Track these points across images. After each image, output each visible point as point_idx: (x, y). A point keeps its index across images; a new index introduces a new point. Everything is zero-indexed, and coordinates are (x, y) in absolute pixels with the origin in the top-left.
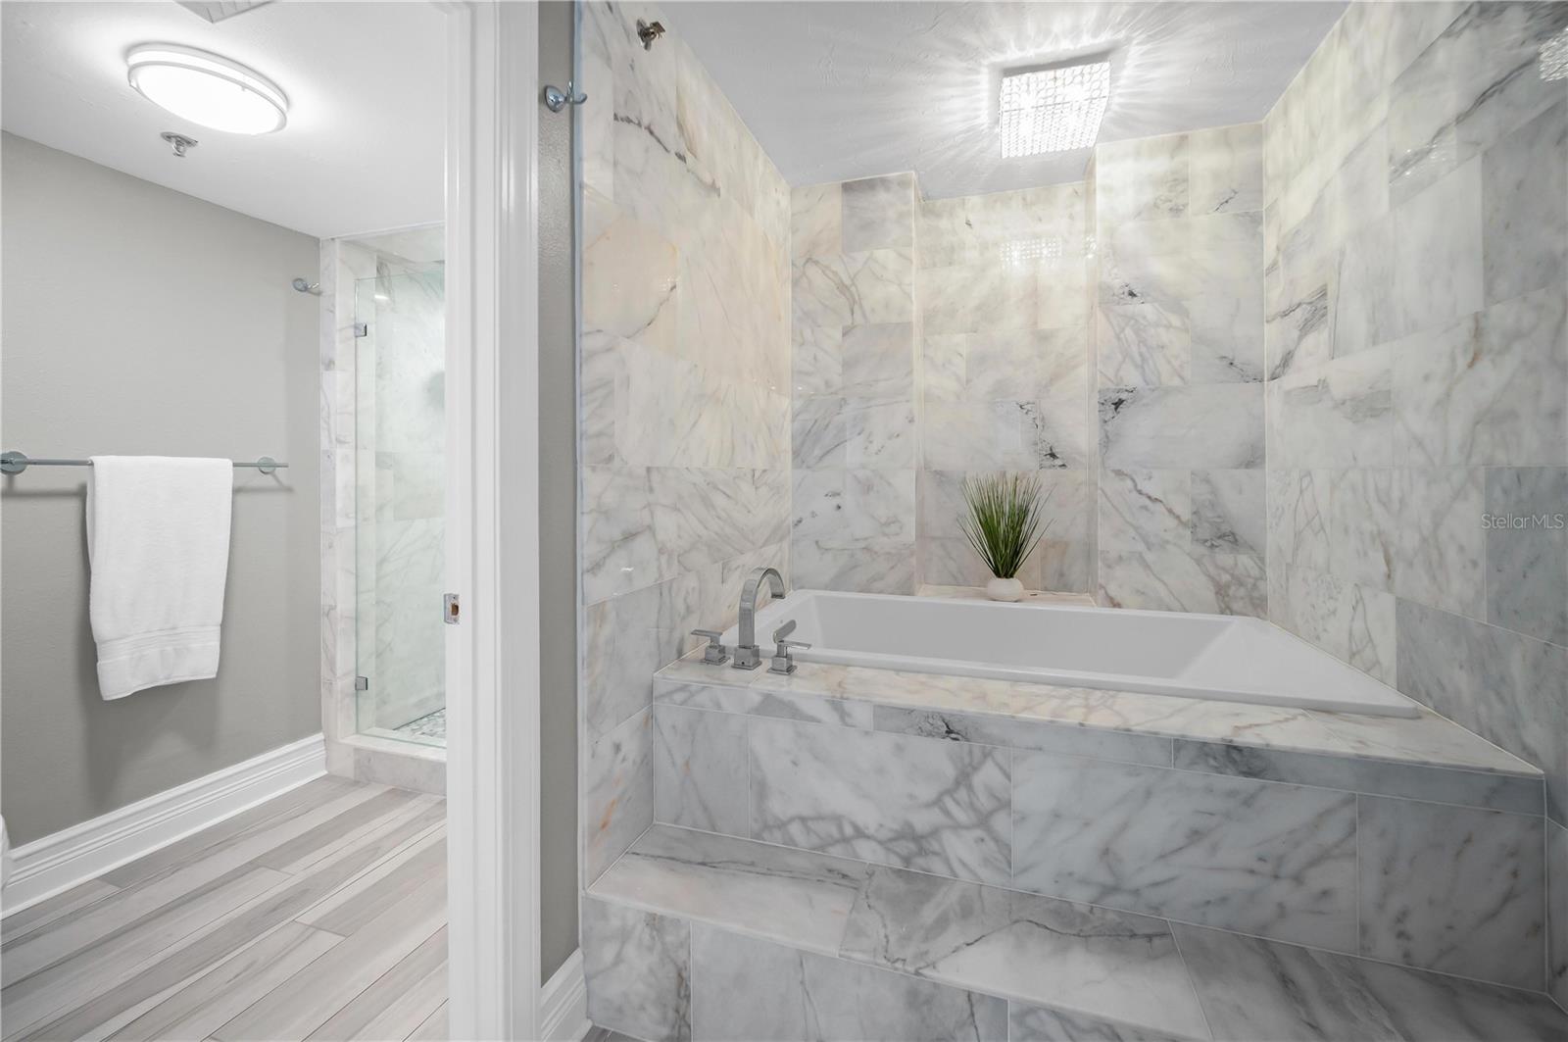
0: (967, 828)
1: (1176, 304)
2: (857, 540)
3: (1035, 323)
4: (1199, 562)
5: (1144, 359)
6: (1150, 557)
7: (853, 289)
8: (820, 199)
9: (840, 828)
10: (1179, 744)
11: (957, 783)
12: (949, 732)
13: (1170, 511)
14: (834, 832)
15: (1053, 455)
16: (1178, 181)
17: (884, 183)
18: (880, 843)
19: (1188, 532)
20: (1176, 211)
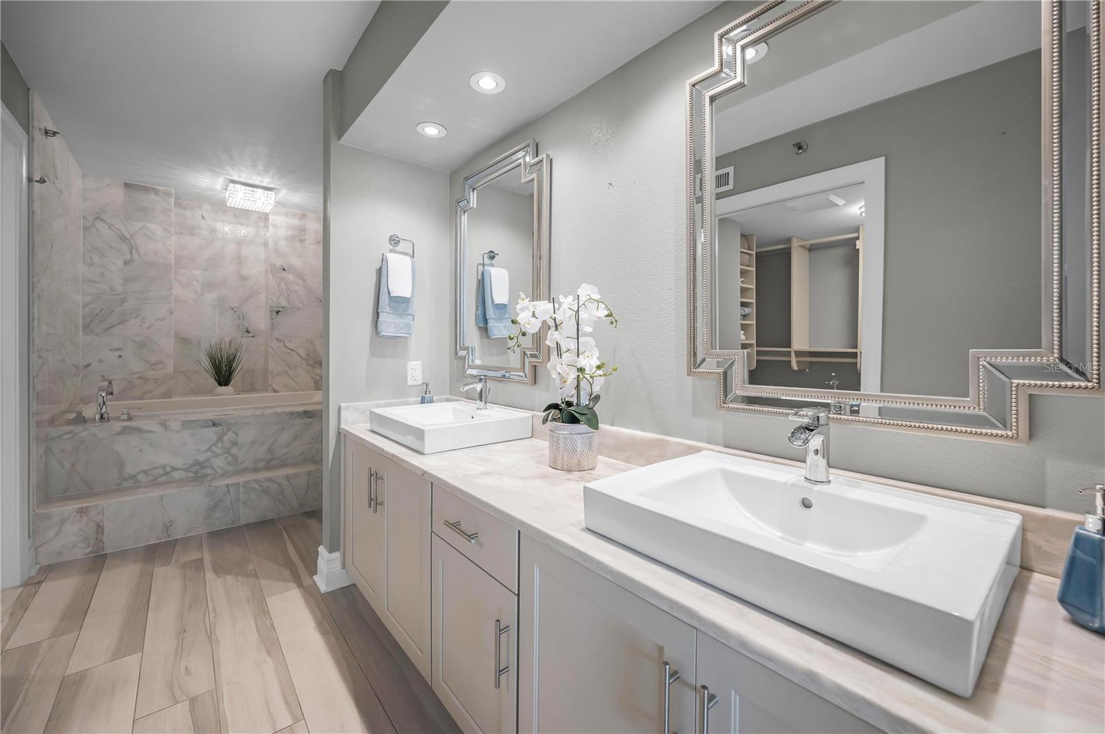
0: (221, 455)
1: (301, 276)
2: (134, 373)
3: (239, 272)
4: (308, 373)
5: (288, 295)
6: (290, 372)
7: (131, 240)
8: (107, 186)
9: (165, 470)
10: (292, 414)
11: (217, 441)
12: (214, 424)
13: (298, 354)
14: (162, 472)
15: (248, 332)
16: (302, 230)
17: (156, 191)
18: (184, 470)
19: (304, 362)
20: (302, 241)
